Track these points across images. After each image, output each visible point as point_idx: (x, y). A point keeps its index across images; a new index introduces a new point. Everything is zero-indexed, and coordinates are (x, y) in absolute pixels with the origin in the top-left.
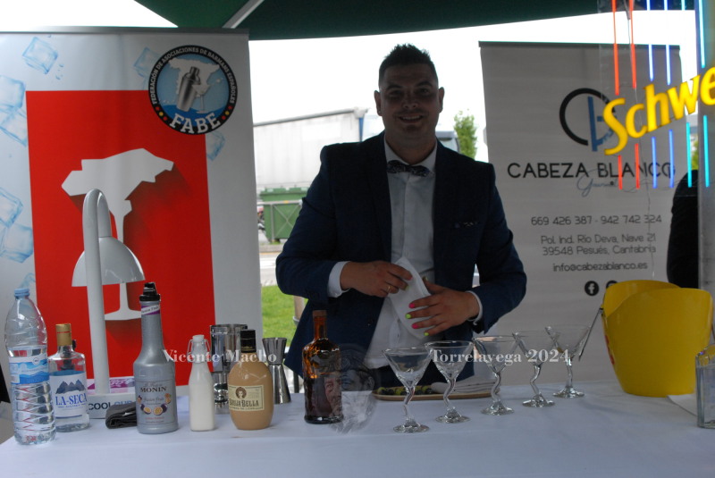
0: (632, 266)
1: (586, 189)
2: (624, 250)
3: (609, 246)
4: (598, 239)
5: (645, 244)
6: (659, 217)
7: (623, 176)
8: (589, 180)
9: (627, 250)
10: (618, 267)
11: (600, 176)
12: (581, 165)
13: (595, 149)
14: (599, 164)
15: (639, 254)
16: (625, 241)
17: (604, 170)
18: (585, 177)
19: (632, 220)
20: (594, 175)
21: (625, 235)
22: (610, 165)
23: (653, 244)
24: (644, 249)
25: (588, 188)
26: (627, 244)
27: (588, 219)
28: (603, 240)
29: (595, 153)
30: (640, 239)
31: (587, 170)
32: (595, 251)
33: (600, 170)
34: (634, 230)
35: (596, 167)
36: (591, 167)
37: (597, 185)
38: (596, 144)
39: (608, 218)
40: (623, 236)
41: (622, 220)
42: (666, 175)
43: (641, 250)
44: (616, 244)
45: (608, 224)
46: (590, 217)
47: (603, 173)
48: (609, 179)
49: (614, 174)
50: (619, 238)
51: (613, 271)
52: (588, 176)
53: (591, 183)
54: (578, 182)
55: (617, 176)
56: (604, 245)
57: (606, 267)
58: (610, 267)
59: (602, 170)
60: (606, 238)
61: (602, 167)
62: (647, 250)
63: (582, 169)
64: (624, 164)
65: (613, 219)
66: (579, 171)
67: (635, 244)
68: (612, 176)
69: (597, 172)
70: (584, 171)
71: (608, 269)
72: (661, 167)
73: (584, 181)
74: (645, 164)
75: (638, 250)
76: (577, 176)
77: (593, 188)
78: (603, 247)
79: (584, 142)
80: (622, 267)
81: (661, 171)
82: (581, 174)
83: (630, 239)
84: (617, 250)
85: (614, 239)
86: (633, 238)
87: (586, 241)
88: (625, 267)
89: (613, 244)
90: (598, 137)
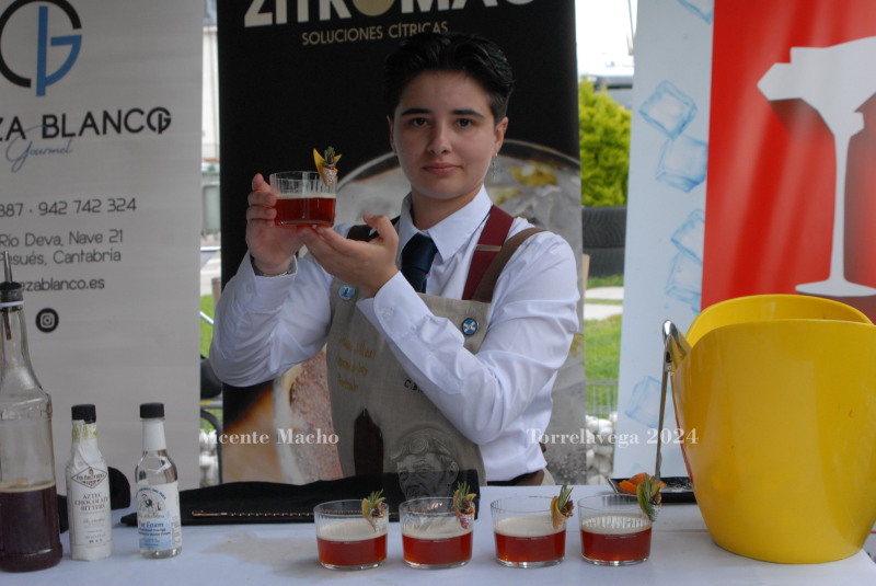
0: (80, 285)
1: (20, 158)
2: (70, 258)
3: (47, 251)
4: (30, 239)
5: (104, 247)
6: (133, 200)
7: (81, 134)
8: (25, 144)
9: (76, 258)
10: (59, 286)
11: (45, 136)
12: (16, 120)
13: (41, 92)
14: (45, 117)
15: (94, 263)
16: (73, 241)
17: (52, 126)
18: (21, 138)
19: (88, 208)
20: (34, 135)
21: (75, 235)
22: (64, 116)
23: (117, 247)
24: (103, 256)
25: (23, 158)
26: (75, 248)
27: (17, 209)
28: (38, 241)
29: (41, 99)
30: (98, 238)
31: (24, 128)
32: (24, 260)
33: (45, 126)
34: (89, 224)
35: (41, 123)
36: (32, 124)
37: (36, 152)
38: (44, 82)
39: (49, 208)
40: (71, 234)
41: (72, 207)
42: (153, 129)
43: (98, 257)
44: (59, 248)
45: (49, 214)
46: (22, 205)
47: (51, 131)
48: (60, 142)
49: (68, 131)
50: (65, 238)
51: (51, 292)
52: (24, 137)
53: (28, 149)
54: (9, 147)
55: (73, 135)
56: (37, 250)
57: (41, 286)
58: (46, 286)
59: (50, 126)
60: (44, 239)
61: (50, 121)
62: (107, 257)
63: (17, 127)
64: (85, 115)
65: (59, 206)
66: (12, 130)
67: (88, 248)
68: (64, 135)
69: (41, 129)
70: (20, 130)
71: (41, 288)
72: (145, 116)
73: (18, 145)
74: (120, 112)
75: (92, 258)
76: (8, 138)
77: (30, 157)
78: (37, 254)
79: (24, 83)
80: (65, 285)
81: (145, 124)
82: (14, 135)
83: (81, 239)
84: (60, 257)
85: (58, 241)
86: (86, 237)
87: (11, 243)
88: (69, 286)
89: (53, 248)
90: (50, 71)
